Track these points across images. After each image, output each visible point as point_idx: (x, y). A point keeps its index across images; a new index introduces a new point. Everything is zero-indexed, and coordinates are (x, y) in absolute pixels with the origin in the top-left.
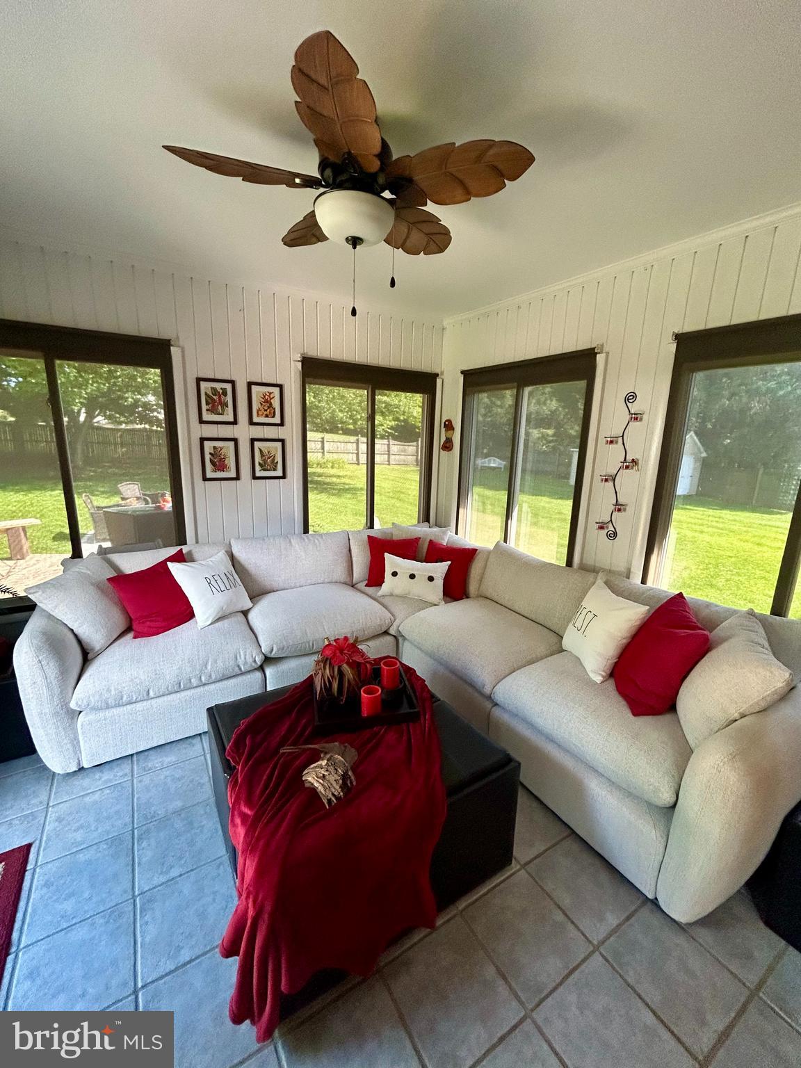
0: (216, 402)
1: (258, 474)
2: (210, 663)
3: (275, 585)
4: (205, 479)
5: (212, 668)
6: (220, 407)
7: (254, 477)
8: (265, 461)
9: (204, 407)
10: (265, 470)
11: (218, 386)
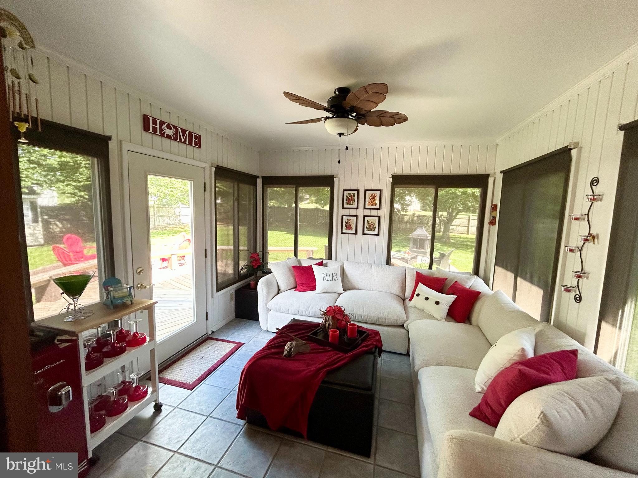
0: (349, 200)
1: (366, 232)
2: (310, 308)
3: (359, 287)
4: (342, 233)
5: (311, 309)
6: (351, 202)
7: (364, 234)
8: (369, 226)
9: (345, 202)
10: (369, 231)
11: (352, 192)
